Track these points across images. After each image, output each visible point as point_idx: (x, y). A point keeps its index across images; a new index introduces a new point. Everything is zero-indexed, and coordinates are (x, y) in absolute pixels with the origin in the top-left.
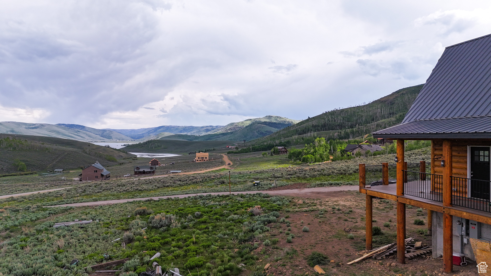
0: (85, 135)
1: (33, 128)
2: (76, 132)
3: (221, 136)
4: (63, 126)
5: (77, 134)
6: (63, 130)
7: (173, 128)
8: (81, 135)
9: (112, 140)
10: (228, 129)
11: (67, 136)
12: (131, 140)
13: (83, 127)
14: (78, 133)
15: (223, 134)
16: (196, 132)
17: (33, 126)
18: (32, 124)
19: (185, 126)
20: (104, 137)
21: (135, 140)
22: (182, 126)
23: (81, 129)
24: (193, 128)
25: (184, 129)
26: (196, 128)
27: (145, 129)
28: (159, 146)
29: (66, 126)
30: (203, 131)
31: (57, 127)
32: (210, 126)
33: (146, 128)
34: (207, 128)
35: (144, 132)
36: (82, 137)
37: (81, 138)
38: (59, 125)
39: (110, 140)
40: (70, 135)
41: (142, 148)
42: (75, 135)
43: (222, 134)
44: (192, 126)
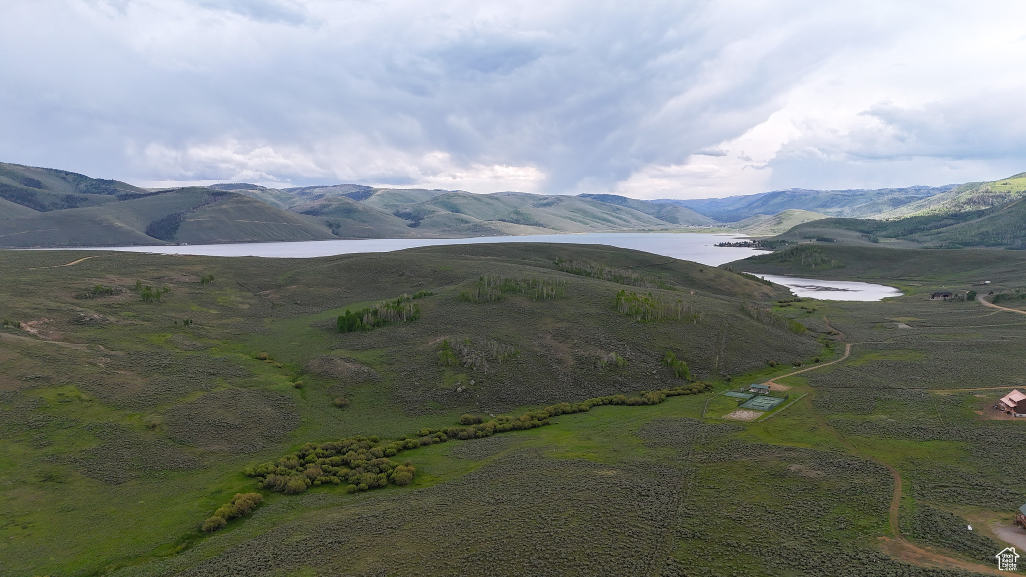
0: (630, 216)
1: (545, 205)
2: (614, 211)
3: (950, 221)
4: (589, 199)
5: (617, 215)
6: (593, 208)
7: (806, 195)
8: (623, 217)
9: (678, 225)
10: (962, 200)
11: (600, 219)
12: (717, 226)
13: (623, 200)
14: (618, 212)
15: (957, 217)
16: (865, 206)
17: (545, 201)
18: (542, 197)
19: (832, 191)
20: (662, 220)
21: (725, 227)
22: (827, 192)
23: (620, 204)
24: (854, 195)
25: (833, 198)
26: (863, 194)
27: (740, 199)
29: (594, 198)
30: (884, 204)
31: (583, 201)
32: (900, 190)
33: (740, 195)
34: (896, 195)
35: (738, 206)
36: (625, 220)
37: (624, 223)
38: (583, 196)
39: (676, 225)
40: (605, 216)
42: (613, 216)
43: (952, 215)
44: (850, 191)
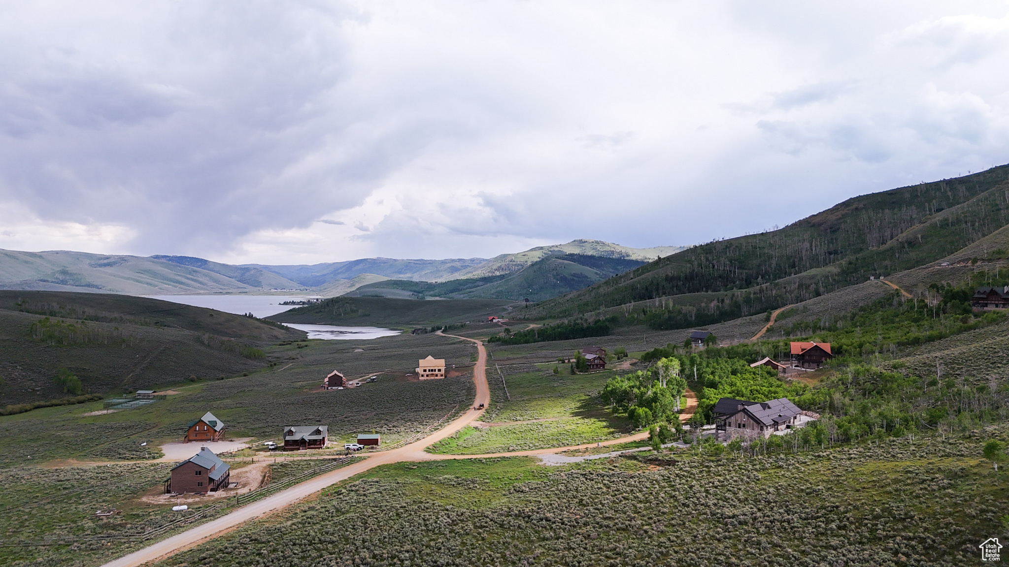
0: (208, 278)
1: (105, 265)
2: (190, 273)
3: (481, 283)
4: (164, 260)
5: (192, 277)
6: (165, 269)
7: (385, 263)
8: (200, 279)
9: (261, 289)
10: (495, 267)
11: (171, 281)
12: (300, 289)
13: (203, 263)
14: (194, 274)
15: (485, 280)
16: (431, 272)
17: (106, 261)
18: (103, 257)
19: (407, 260)
20: (245, 283)
21: (306, 290)
22: (403, 260)
23: (199, 267)
24: (424, 264)
25: (406, 266)
26: (431, 263)
27: (329, 265)
28: (353, 311)
29: (170, 260)
30: (444, 271)
31: (153, 262)
32: (460, 260)
33: (329, 262)
34: (454, 264)
35: (325, 272)
36: (201, 283)
37: (200, 285)
38: (157, 257)
39: (258, 288)
40: (179, 278)
41: (320, 314)
42: (188, 278)
43: (482, 278)
44: (422, 260)
